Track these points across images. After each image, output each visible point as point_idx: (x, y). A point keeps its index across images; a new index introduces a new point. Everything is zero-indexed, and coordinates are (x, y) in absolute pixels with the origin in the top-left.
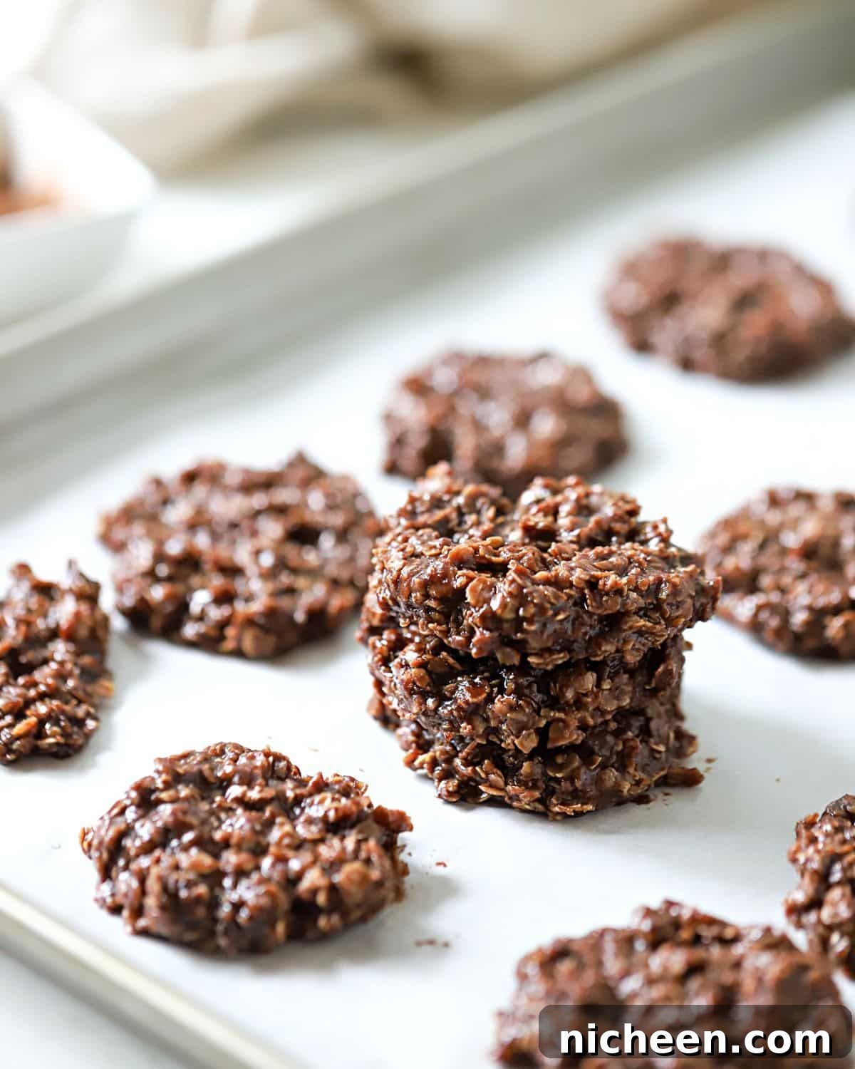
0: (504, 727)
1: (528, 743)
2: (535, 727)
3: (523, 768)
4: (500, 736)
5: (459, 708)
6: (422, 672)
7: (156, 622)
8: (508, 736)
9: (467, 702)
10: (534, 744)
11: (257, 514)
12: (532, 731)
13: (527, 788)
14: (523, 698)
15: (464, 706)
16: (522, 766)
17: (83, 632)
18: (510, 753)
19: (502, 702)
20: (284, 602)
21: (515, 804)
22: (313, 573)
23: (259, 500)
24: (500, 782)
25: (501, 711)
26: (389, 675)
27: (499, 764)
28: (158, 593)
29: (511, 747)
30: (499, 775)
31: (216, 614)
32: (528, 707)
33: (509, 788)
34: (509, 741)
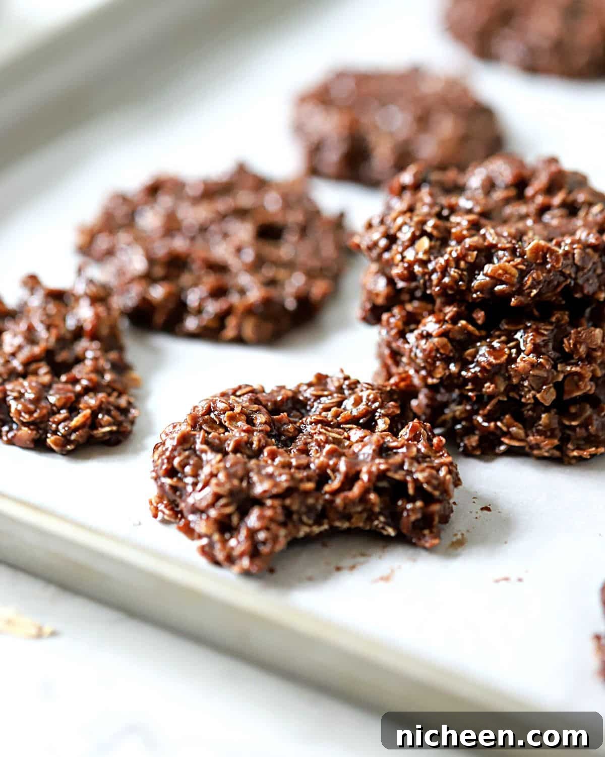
0: (526, 384)
1: (548, 396)
2: (554, 381)
3: (543, 419)
4: (520, 392)
5: (483, 369)
6: (445, 340)
7: (159, 318)
8: (529, 391)
9: (490, 364)
10: (554, 397)
11: (223, 217)
12: (551, 385)
13: (546, 437)
14: (541, 356)
15: (488, 367)
16: (540, 418)
17: (105, 331)
18: (529, 407)
19: (525, 361)
20: (274, 293)
21: (536, 452)
22: (290, 266)
23: (222, 204)
24: (521, 433)
25: (524, 368)
26: (407, 346)
27: (519, 418)
28: (158, 292)
29: (532, 401)
30: (519, 428)
31: (212, 308)
32: (547, 364)
33: (531, 438)
34: (529, 396)
